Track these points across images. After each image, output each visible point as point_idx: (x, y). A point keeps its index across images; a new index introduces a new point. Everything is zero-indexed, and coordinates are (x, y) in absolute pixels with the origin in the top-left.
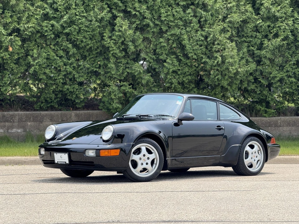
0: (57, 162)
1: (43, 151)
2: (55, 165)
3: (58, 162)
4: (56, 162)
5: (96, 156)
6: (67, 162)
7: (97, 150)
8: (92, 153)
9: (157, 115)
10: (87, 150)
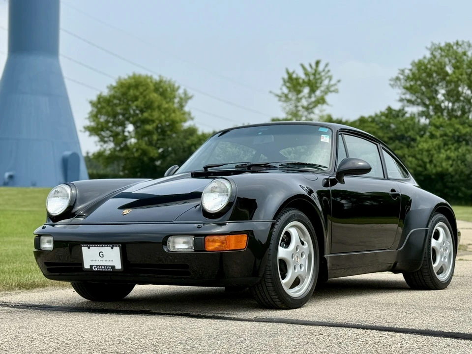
0: (89, 268)
1: (49, 242)
2: (83, 273)
3: (91, 266)
4: (87, 266)
5: (195, 251)
6: (118, 266)
7: (196, 235)
8: (184, 243)
9: (288, 164)
10: (171, 235)
